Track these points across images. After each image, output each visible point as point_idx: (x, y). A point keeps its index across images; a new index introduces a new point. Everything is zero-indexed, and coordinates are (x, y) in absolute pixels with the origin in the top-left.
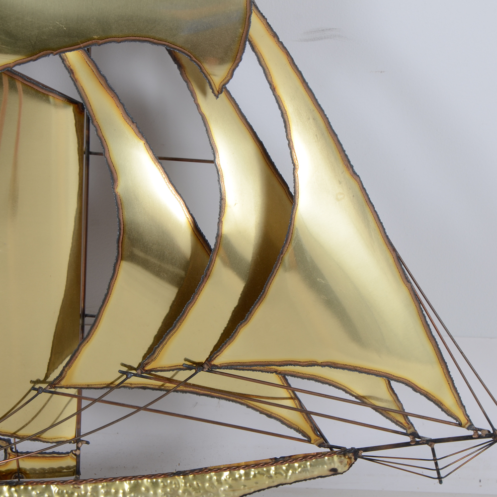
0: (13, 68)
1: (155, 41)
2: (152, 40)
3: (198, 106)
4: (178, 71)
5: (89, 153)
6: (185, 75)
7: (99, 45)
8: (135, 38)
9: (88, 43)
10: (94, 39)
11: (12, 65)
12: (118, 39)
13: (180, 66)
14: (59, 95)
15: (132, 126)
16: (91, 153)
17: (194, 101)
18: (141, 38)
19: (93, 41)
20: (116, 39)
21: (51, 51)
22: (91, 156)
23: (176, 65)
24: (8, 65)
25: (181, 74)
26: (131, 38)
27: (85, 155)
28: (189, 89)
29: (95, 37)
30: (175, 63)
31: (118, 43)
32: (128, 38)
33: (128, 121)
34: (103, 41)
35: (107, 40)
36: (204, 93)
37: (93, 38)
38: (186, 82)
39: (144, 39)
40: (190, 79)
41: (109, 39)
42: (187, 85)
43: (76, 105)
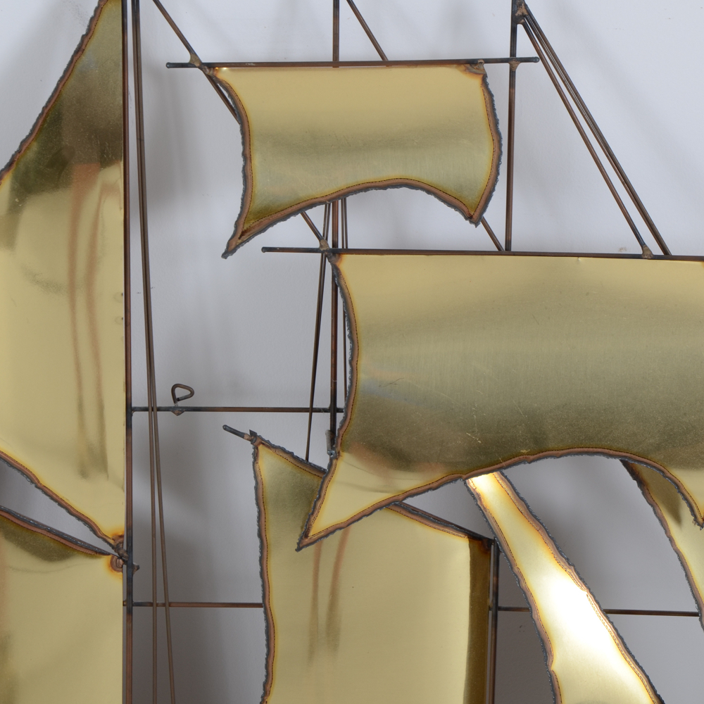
0: (404, 501)
1: (611, 452)
2: (606, 451)
3: (671, 540)
4: (639, 490)
5: (498, 608)
6: (649, 497)
7: (530, 463)
8: (582, 449)
9: (513, 460)
10: (523, 454)
11: (401, 497)
12: (557, 452)
13: (641, 483)
14: (457, 530)
15: (568, 570)
16: (500, 609)
17: (666, 533)
18: (591, 449)
19: (521, 457)
20: (554, 452)
21: (459, 475)
22: (500, 613)
23: (635, 482)
24: (395, 498)
25: (644, 494)
26: (576, 450)
27: (490, 612)
28: (656, 516)
29: (524, 451)
30: (634, 479)
31: (558, 458)
32: (572, 450)
33: (562, 564)
34: (535, 456)
35: (541, 454)
36: (678, 519)
37: (520, 452)
38: (652, 505)
39: (595, 450)
40: (657, 501)
41: (544, 453)
42: (654, 510)
43: (480, 542)
